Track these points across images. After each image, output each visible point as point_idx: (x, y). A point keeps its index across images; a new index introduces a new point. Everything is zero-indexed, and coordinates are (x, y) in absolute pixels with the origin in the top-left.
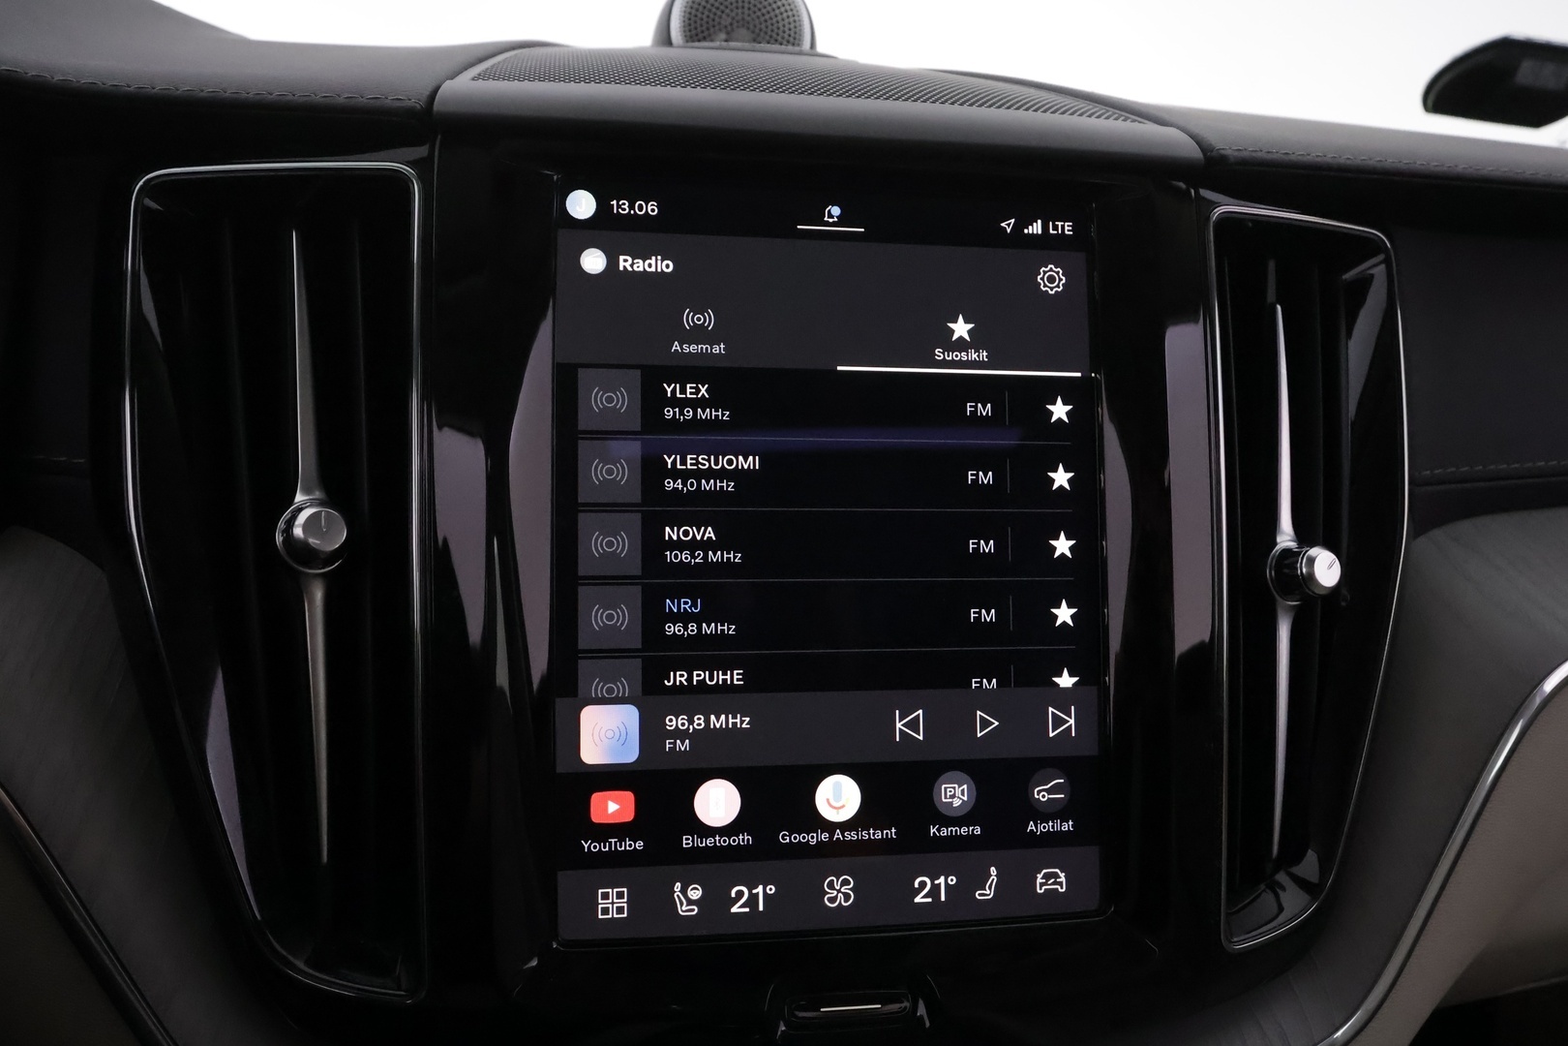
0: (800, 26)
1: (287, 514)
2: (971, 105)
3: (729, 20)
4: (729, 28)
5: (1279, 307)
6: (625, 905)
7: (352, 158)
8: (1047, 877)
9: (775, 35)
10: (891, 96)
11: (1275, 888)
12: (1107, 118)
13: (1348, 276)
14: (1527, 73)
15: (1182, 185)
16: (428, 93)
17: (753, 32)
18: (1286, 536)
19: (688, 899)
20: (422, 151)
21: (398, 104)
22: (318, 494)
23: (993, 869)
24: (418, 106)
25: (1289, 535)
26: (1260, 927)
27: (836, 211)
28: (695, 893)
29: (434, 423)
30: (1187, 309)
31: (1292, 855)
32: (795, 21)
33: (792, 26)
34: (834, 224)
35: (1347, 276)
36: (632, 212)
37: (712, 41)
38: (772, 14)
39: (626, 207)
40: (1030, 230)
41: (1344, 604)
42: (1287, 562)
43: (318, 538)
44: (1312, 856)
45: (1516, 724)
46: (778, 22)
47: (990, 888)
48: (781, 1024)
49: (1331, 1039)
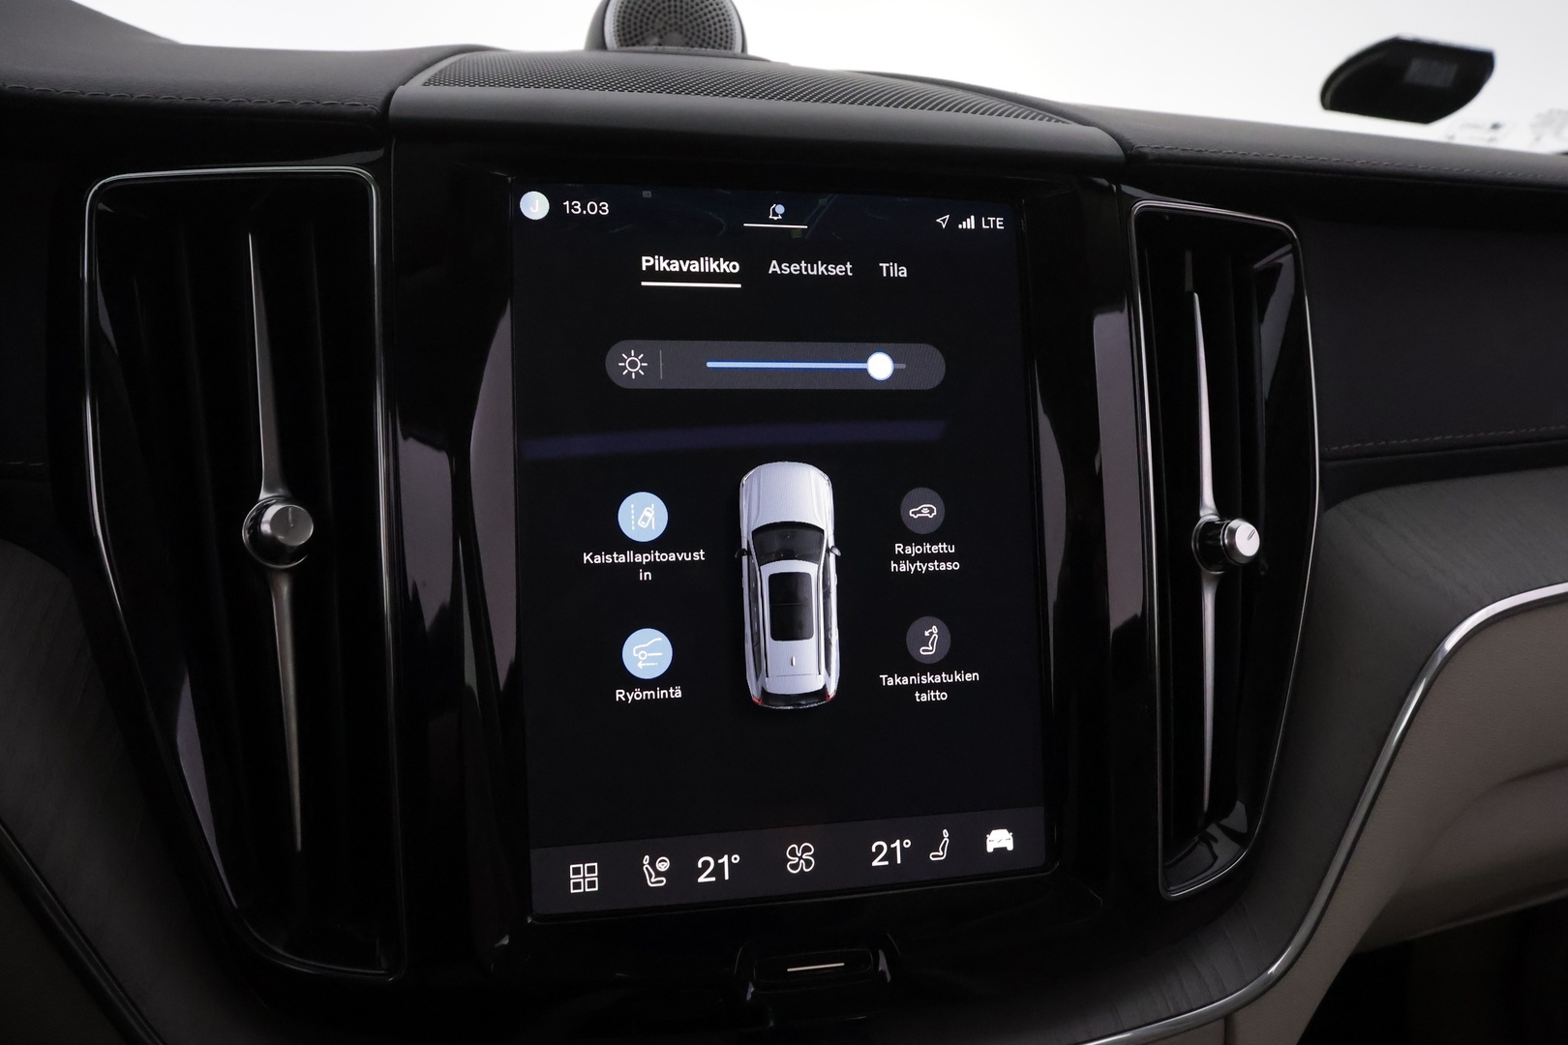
0: (731, 30)
1: (252, 512)
2: (905, 107)
3: (662, 24)
4: (662, 32)
5: (1196, 295)
7: (306, 162)
9: (707, 39)
10: (829, 99)
11: (1209, 840)
12: (1033, 118)
13: (1259, 265)
14: (1417, 71)
15: (1104, 182)
16: (384, 95)
17: (686, 36)
18: (1208, 511)
19: (656, 871)
20: (379, 154)
21: (354, 108)
22: (281, 491)
23: (945, 831)
24: (375, 112)
25: (1211, 509)
26: (1196, 876)
27: (780, 209)
28: (663, 865)
30: (1114, 298)
31: (1221, 808)
32: (726, 26)
33: (724, 30)
34: (778, 222)
35: (1257, 266)
36: (585, 212)
37: (646, 45)
38: (704, 18)
39: (578, 207)
40: (964, 225)
41: (1262, 573)
42: (1210, 534)
43: (285, 533)
44: (1240, 807)
45: (1421, 682)
46: (710, 26)
47: (943, 850)
48: (751, 985)
49: (1263, 977)
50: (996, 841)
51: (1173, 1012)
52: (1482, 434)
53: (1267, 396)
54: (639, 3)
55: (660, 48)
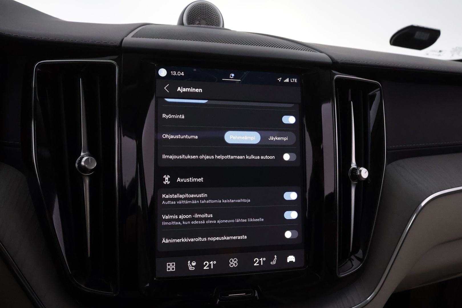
0: (220, 20)
1: (79, 159)
3: (200, 18)
4: (200, 21)
5: (352, 102)
6: (174, 267)
7: (98, 59)
9: (213, 23)
11: (351, 260)
13: (370, 94)
14: (418, 35)
16: (121, 40)
17: (207, 22)
18: (354, 165)
19: (192, 265)
21: (112, 44)
22: (87, 153)
23: (275, 256)
24: (118, 45)
25: (355, 164)
26: (347, 271)
27: (233, 75)
28: (194, 264)
29: (122, 135)
30: (327, 99)
31: (355, 251)
32: (218, 19)
34: (232, 79)
36: (177, 75)
37: (195, 24)
38: (212, 17)
39: (175, 73)
40: (285, 81)
41: (369, 183)
42: (354, 171)
43: (88, 165)
44: (360, 251)
45: (414, 215)
46: (214, 19)
47: (275, 261)
48: (218, 299)
49: (366, 301)
50: (290, 259)
53: (372, 131)
54: (194, 12)
55: (199, 25)
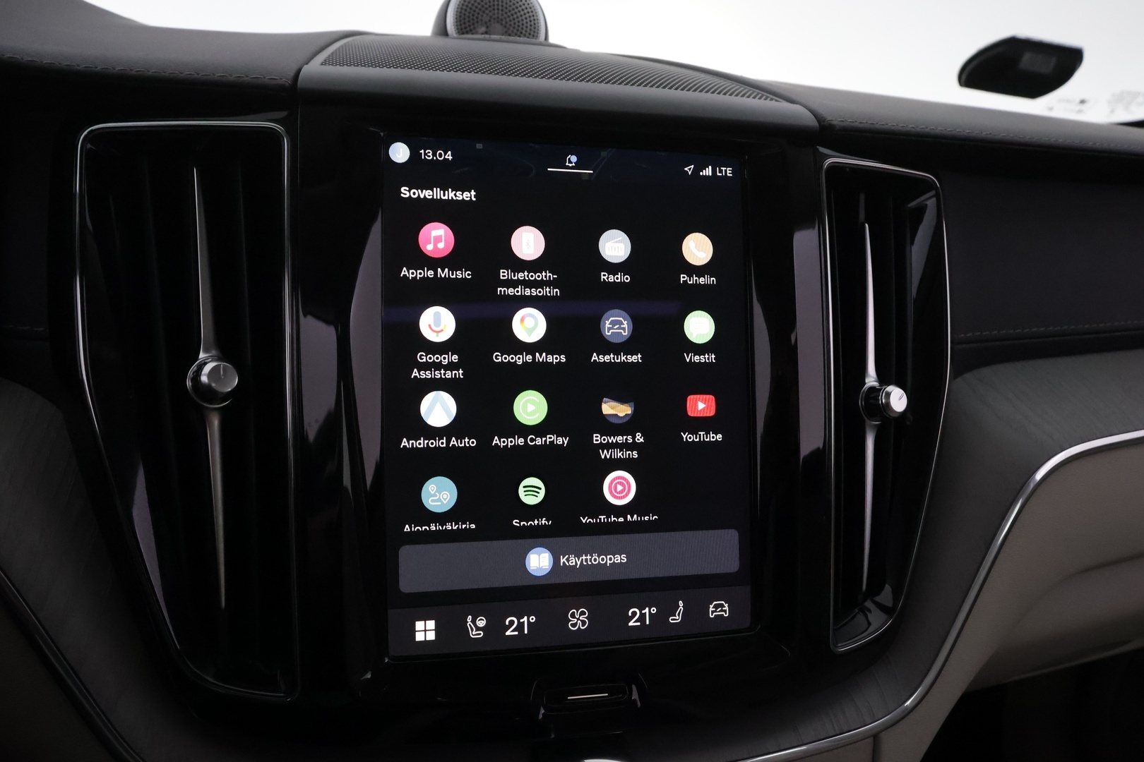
0: (538, 23)
1: (194, 368)
3: (488, 18)
4: (488, 24)
5: (867, 225)
6: (434, 632)
7: (236, 118)
8: (716, 607)
9: (520, 30)
11: (865, 611)
12: (754, 97)
13: (913, 204)
14: (1027, 61)
16: (295, 72)
17: (505, 27)
18: (871, 379)
19: (477, 626)
20: (288, 113)
21: (273, 82)
22: (214, 352)
23: (680, 602)
24: (287, 84)
25: (874, 378)
26: (857, 636)
27: (574, 159)
28: (481, 623)
30: (808, 219)
31: (875, 588)
32: (534, 20)
33: (532, 23)
34: (572, 168)
35: (910, 205)
36: (435, 158)
37: (476, 33)
38: (518, 14)
39: (430, 154)
40: (703, 173)
41: (908, 423)
42: (872, 395)
43: (216, 382)
44: (888, 589)
45: (1018, 501)
46: (523, 20)
47: (679, 615)
48: (542, 708)
49: (902, 708)
51: (838, 733)
52: (1066, 327)
53: (915, 296)
54: (472, 2)
55: (487, 36)
